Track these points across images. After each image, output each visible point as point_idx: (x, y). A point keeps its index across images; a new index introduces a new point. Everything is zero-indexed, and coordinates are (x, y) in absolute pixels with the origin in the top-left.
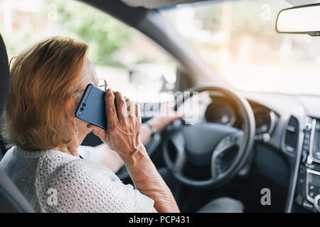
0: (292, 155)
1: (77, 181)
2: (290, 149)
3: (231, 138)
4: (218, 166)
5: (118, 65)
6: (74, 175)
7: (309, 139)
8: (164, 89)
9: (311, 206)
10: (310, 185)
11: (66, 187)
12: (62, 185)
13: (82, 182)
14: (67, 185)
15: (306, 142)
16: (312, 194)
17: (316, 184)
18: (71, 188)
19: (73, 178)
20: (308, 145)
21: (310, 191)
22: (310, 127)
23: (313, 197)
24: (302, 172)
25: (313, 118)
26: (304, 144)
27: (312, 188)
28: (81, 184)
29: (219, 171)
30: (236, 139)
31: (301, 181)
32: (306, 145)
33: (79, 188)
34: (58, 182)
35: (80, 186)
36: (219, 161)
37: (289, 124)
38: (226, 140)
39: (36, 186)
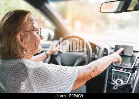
16: (114, 79)
17: (116, 75)
21: (114, 78)
23: (115, 80)
24: (110, 70)
27: (114, 76)
31: (110, 74)
37: (104, 51)
38: (80, 59)
39: (28, 74)
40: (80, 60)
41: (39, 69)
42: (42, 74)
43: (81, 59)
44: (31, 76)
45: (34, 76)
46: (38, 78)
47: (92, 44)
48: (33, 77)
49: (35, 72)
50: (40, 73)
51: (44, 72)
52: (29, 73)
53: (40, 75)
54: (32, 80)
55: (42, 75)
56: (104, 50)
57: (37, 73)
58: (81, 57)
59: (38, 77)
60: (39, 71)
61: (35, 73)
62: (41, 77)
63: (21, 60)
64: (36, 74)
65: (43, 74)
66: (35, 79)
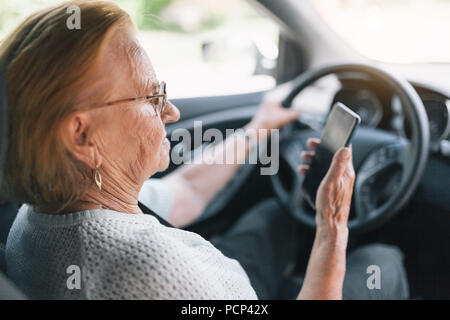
1: (160, 274)
3: (387, 151)
4: (367, 199)
5: (175, 28)
6: (153, 263)
8: (259, 71)
11: (140, 285)
12: (132, 280)
13: (169, 277)
14: (142, 281)
18: (149, 287)
19: (152, 267)
28: (167, 281)
29: (369, 206)
30: (397, 152)
33: (162, 287)
34: (125, 275)
35: (164, 283)
36: (367, 189)
38: (379, 156)
39: (84, 280)
49: (110, 276)
61: (109, 281)
64: (114, 287)
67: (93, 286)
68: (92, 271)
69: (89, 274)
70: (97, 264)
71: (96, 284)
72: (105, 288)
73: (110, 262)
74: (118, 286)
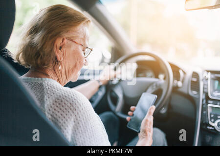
0: (197, 96)
2: (195, 92)
7: (207, 85)
9: (213, 128)
10: (211, 114)
15: (205, 87)
16: (213, 120)
17: (215, 113)
20: (207, 89)
21: (211, 118)
22: (207, 77)
23: (214, 122)
24: (204, 106)
25: (208, 71)
26: (204, 88)
27: (212, 116)
31: (205, 112)
32: (206, 88)
37: (192, 77)
38: (153, 87)
39: (45, 100)
40: (153, 89)
41: (65, 98)
42: (66, 107)
43: (155, 87)
44: (48, 105)
45: (53, 106)
46: (58, 112)
47: (173, 66)
48: (51, 107)
49: (57, 100)
50: (63, 104)
51: (70, 104)
52: (47, 100)
53: (63, 106)
54: (49, 111)
55: (66, 109)
56: (193, 75)
57: (60, 102)
58: (154, 84)
59: (59, 110)
60: (63, 100)
61: (56, 102)
62: (64, 112)
63: (42, 79)
64: (58, 104)
65: (68, 106)
66: (54, 111)
67: (48, 103)
68: (49, 98)
69: (47, 98)
70: (51, 96)
71: (50, 102)
72: (53, 104)
73: (57, 95)
74: (59, 104)
